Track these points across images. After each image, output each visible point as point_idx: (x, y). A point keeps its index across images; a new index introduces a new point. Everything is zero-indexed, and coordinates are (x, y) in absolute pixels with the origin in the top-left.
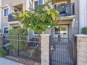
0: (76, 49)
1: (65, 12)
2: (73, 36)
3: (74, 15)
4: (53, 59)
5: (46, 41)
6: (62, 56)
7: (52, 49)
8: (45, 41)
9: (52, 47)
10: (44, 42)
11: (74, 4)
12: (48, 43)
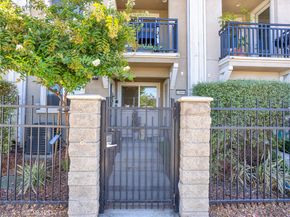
0: (179, 137)
1: (153, 40)
2: (172, 100)
3: (175, 52)
4: (111, 183)
5: (86, 120)
6: (139, 171)
7: (108, 146)
8: (84, 118)
9: (109, 137)
10: (82, 121)
11: (176, 21)
12: (97, 124)
